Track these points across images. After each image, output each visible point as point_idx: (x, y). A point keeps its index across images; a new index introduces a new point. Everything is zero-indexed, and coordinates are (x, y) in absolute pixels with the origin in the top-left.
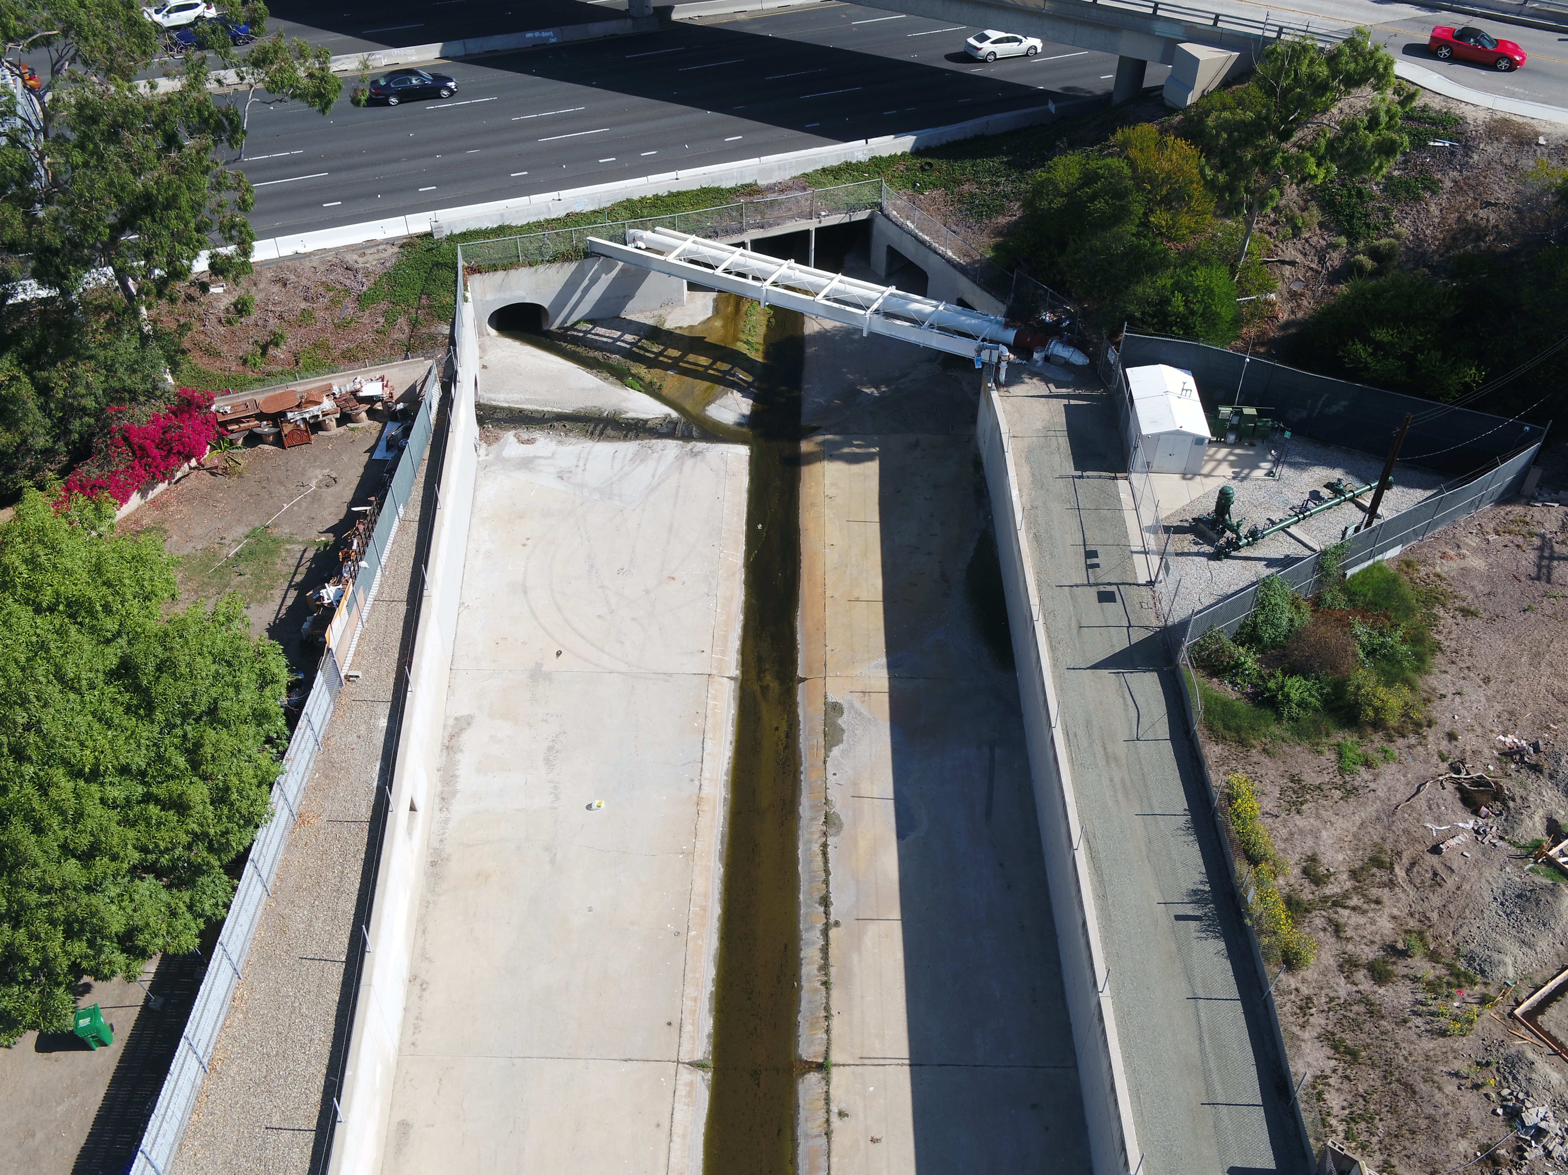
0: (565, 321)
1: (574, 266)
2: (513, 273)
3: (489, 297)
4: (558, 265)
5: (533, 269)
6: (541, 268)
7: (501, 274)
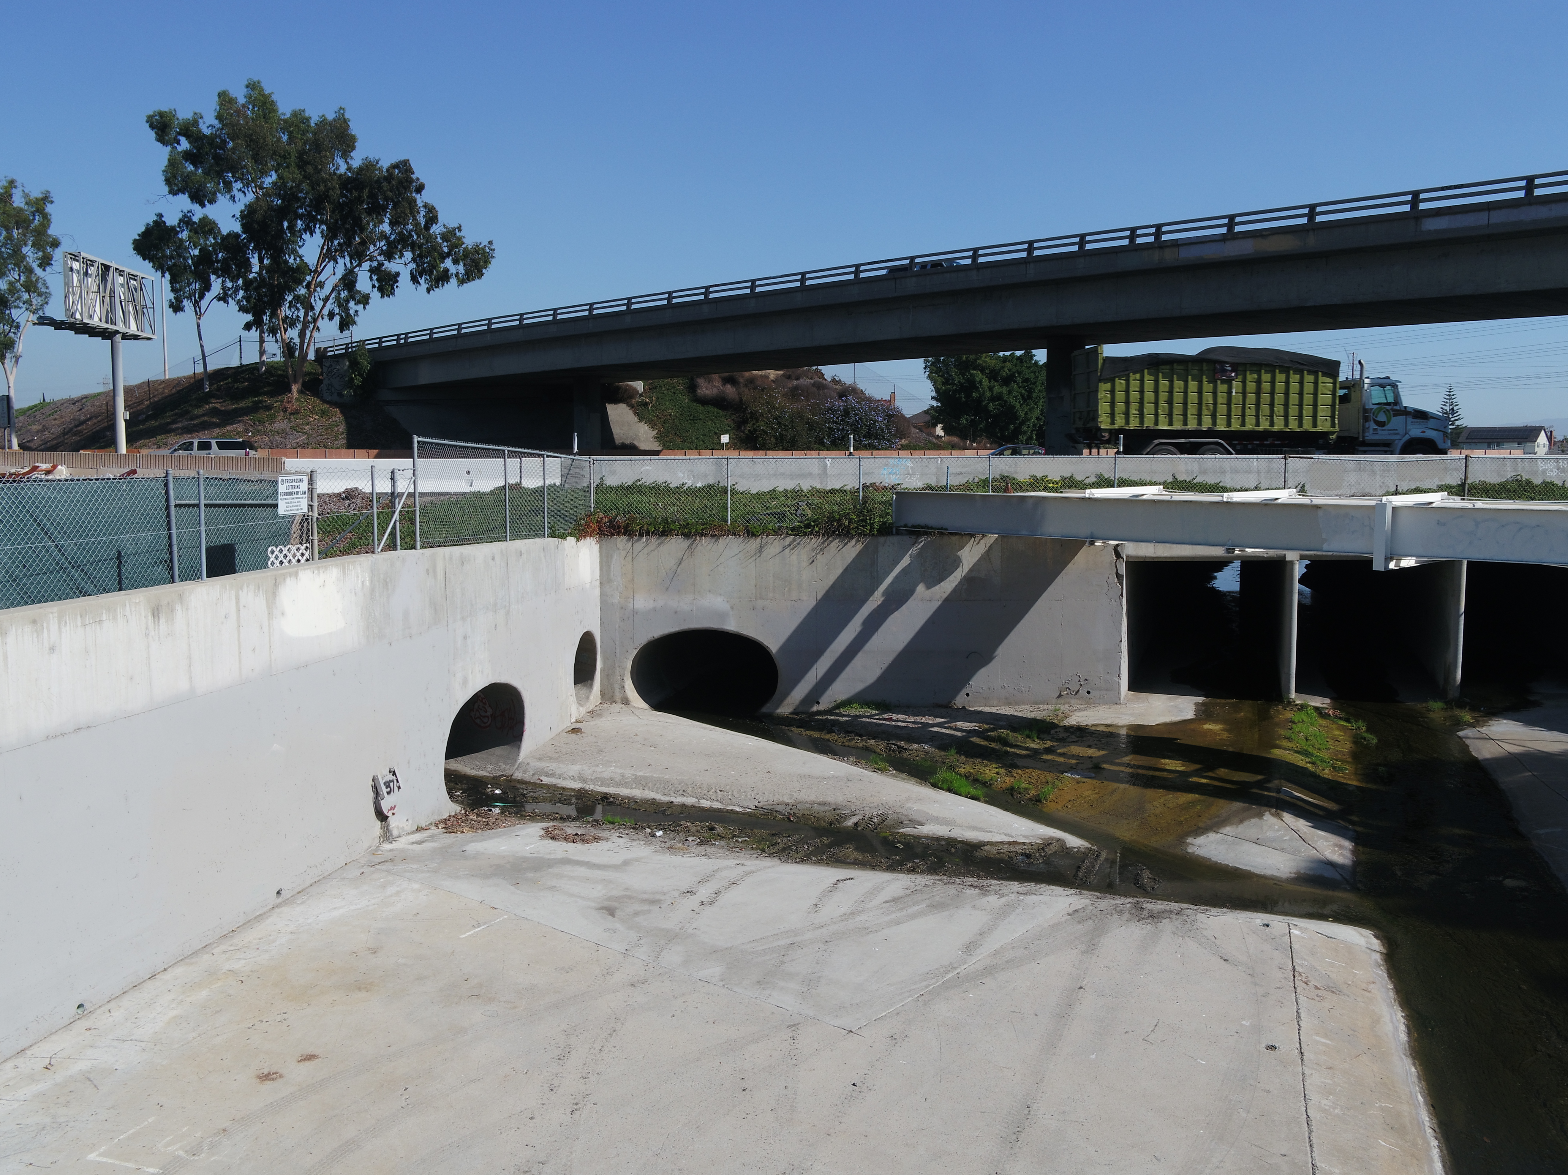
0: (814, 696)
1: (852, 549)
2: (705, 545)
3: (642, 602)
4: (815, 542)
5: (755, 543)
6: (774, 545)
7: (675, 545)
